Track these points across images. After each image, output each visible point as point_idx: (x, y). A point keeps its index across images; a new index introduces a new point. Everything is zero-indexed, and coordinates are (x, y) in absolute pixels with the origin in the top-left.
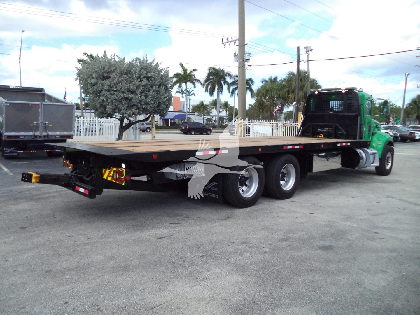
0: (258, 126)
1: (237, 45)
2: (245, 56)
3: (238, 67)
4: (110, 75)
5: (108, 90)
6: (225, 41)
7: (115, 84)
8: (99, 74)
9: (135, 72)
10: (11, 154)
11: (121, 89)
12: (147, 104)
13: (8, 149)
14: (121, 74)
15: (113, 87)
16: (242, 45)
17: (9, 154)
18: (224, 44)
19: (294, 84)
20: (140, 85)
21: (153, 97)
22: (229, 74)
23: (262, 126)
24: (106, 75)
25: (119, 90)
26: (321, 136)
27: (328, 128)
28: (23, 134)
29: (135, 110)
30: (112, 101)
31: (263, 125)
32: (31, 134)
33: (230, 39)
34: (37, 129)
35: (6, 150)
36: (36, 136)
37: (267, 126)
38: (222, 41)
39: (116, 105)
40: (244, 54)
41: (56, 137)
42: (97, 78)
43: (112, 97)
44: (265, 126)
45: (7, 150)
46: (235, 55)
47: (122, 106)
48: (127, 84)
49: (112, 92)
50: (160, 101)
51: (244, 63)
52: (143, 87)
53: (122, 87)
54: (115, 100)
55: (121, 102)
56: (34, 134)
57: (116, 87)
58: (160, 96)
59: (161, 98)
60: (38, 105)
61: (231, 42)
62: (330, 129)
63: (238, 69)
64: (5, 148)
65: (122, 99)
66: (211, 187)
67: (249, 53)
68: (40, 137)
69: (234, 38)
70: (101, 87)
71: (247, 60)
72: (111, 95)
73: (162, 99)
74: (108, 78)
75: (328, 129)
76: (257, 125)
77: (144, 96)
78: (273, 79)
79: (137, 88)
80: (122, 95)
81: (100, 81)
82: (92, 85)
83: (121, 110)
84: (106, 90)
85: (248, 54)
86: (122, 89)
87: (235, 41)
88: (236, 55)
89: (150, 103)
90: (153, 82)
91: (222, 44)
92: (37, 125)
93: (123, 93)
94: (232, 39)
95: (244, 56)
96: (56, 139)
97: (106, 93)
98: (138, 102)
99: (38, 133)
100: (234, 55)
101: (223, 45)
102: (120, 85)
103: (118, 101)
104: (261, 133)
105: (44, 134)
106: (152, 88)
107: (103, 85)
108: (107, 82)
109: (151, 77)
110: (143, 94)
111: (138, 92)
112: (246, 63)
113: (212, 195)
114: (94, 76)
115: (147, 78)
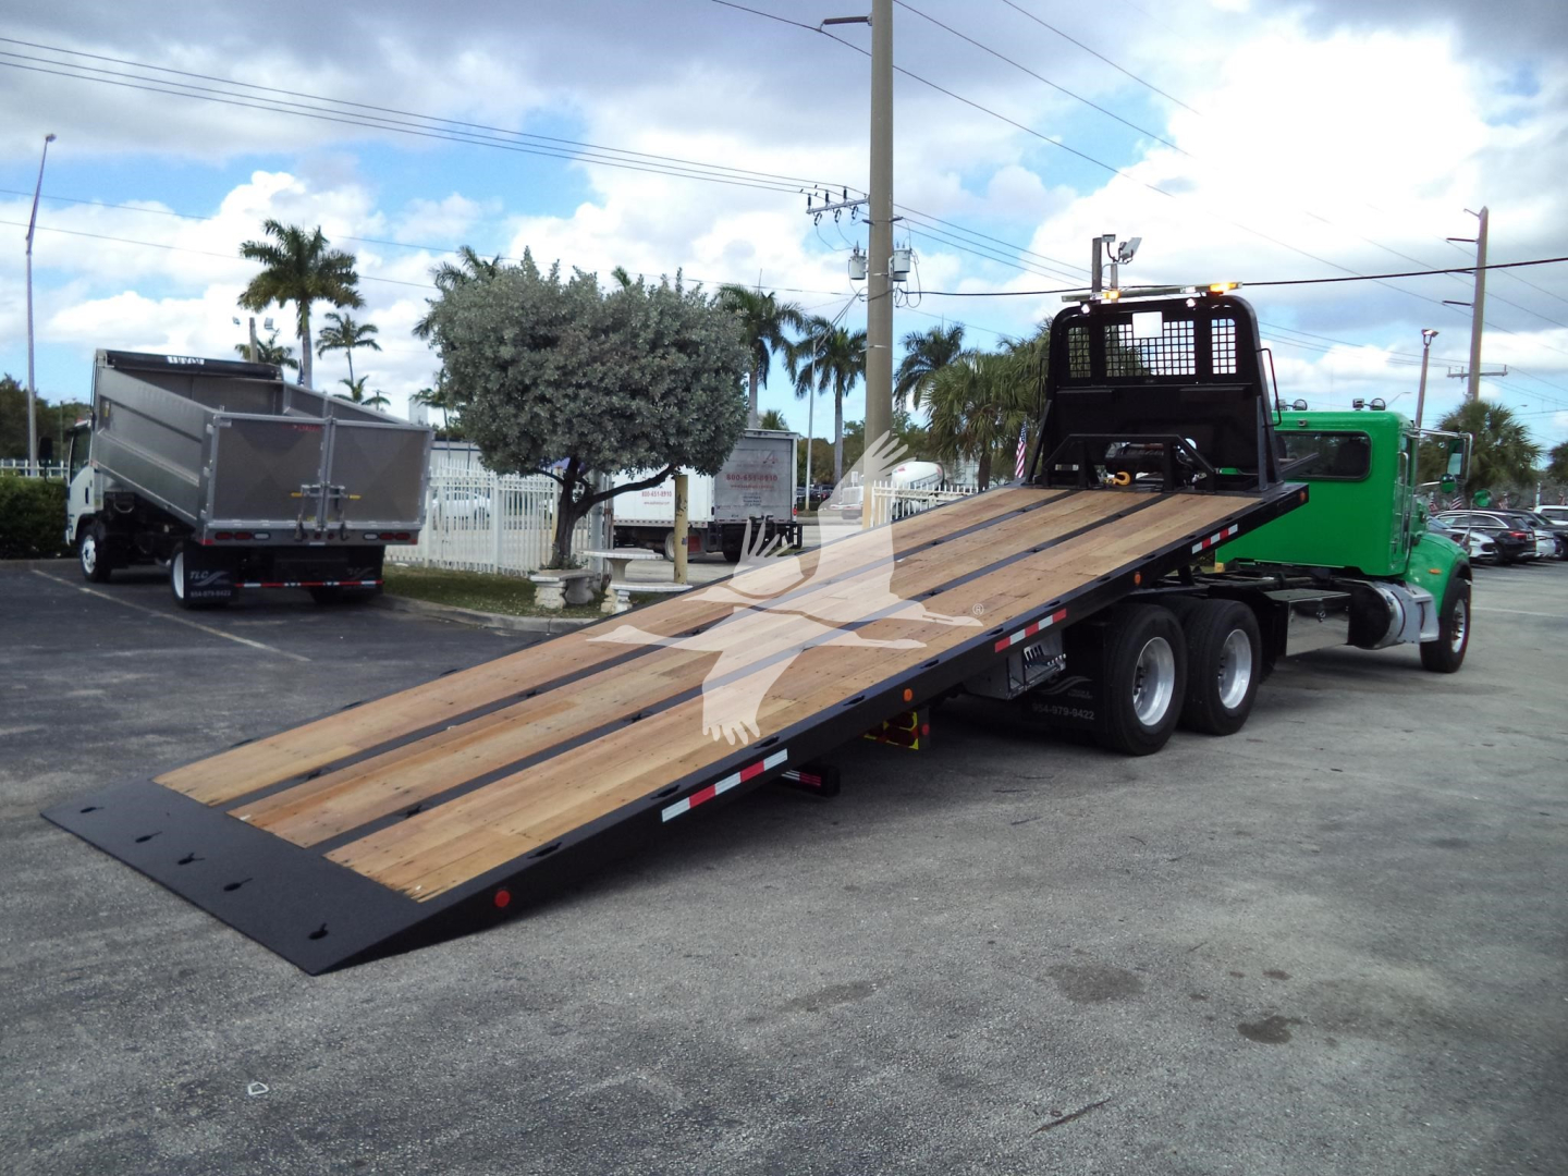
1: (866, 221)
2: (892, 261)
3: (865, 298)
4: (556, 331)
5: (556, 385)
6: (818, 203)
7: (580, 365)
8: (523, 329)
9: (645, 326)
10: (213, 593)
11: (602, 380)
12: (683, 432)
13: (202, 576)
14: (596, 332)
15: (573, 372)
16: (882, 221)
17: (205, 594)
18: (817, 213)
20: (661, 369)
21: (700, 408)
22: (792, 315)
24: (542, 331)
25: (595, 383)
28: (266, 524)
29: (646, 451)
30: (569, 421)
32: (292, 524)
33: (836, 199)
34: (309, 506)
35: (197, 577)
36: (304, 533)
38: (809, 204)
39: (582, 434)
40: (891, 252)
41: (367, 536)
42: (515, 342)
43: (572, 405)
45: (200, 580)
46: (857, 255)
47: (603, 440)
48: (621, 366)
49: (570, 391)
50: (722, 422)
51: (889, 282)
52: (673, 377)
53: (605, 374)
54: (578, 416)
55: (600, 424)
56: (301, 525)
57: (585, 375)
58: (721, 405)
59: (721, 414)
60: (318, 426)
61: (842, 209)
63: (866, 303)
64: (193, 573)
65: (604, 412)
66: (1068, 690)
67: (907, 248)
68: (318, 536)
69: (852, 196)
70: (532, 372)
71: (899, 276)
72: (567, 401)
73: (727, 415)
74: (550, 342)
77: (675, 405)
78: (945, 333)
79: (657, 377)
80: (605, 401)
81: (527, 355)
82: (493, 363)
83: (599, 451)
84: (549, 383)
85: (906, 252)
86: (607, 380)
87: (854, 207)
88: (861, 254)
89: (692, 428)
90: (701, 359)
91: (809, 212)
92: (314, 495)
93: (608, 392)
94: (845, 197)
95: (890, 259)
96: (363, 543)
97: (549, 392)
98: (656, 427)
99: (311, 524)
100: (853, 254)
101: (812, 217)
102: (597, 365)
103: (590, 421)
105: (333, 525)
106: (699, 380)
107: (539, 366)
108: (553, 358)
109: (697, 344)
110: (672, 400)
111: (658, 391)
112: (895, 284)
113: (1070, 710)
114: (508, 334)
115: (683, 346)
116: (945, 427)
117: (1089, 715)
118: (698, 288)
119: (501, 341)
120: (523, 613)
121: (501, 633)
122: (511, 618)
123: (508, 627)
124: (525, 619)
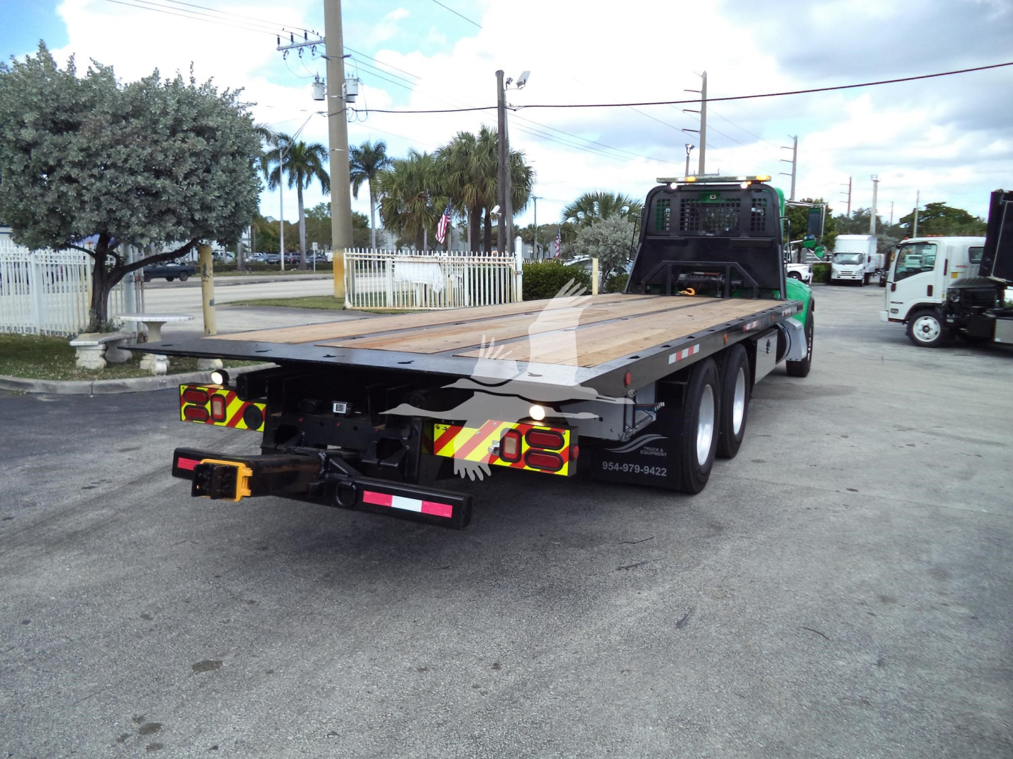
0: (407, 265)
1: (324, 57)
2: (345, 87)
3: (326, 114)
4: (77, 117)
5: (80, 165)
6: (285, 42)
7: (104, 146)
8: (42, 114)
9: (165, 113)
11: (126, 161)
12: (206, 208)
14: (116, 118)
15: (97, 154)
16: (335, 57)
18: (285, 50)
19: (474, 161)
20: (183, 151)
21: (221, 187)
22: (263, 131)
23: (416, 265)
24: (64, 117)
25: (120, 164)
26: (690, 292)
27: (703, 273)
29: (174, 225)
30: (96, 199)
31: (418, 262)
33: (299, 40)
37: (431, 265)
38: (279, 43)
39: (110, 211)
40: (343, 80)
42: (36, 125)
43: (98, 184)
44: (426, 265)
46: (318, 82)
47: (131, 216)
48: (143, 149)
49: (95, 171)
50: (241, 199)
51: (343, 103)
52: (194, 159)
53: (129, 155)
54: (106, 194)
55: (127, 201)
57: (109, 156)
58: (240, 184)
59: (240, 192)
61: (304, 47)
62: (707, 273)
63: (327, 118)
65: (130, 190)
66: (642, 448)
67: (355, 78)
69: (312, 38)
70: (56, 154)
71: (350, 98)
72: (93, 181)
73: (245, 193)
74: (73, 127)
75: (705, 276)
76: (402, 264)
77: (198, 184)
78: (372, 146)
79: (179, 159)
80: (131, 180)
81: (49, 138)
82: (16, 146)
83: (128, 226)
84: (74, 165)
85: (355, 80)
86: (130, 162)
87: (313, 46)
88: (321, 81)
89: (214, 204)
90: (218, 144)
91: (279, 49)
93: (132, 172)
94: (306, 38)
95: (343, 85)
97: (74, 173)
98: (182, 204)
100: (315, 81)
101: (281, 53)
102: (120, 147)
103: (117, 198)
104: (416, 282)
106: (217, 163)
107: (63, 148)
108: (76, 141)
109: (213, 130)
110: (194, 179)
111: (181, 171)
112: (348, 105)
113: (642, 468)
114: (29, 117)
115: (200, 131)
116: (392, 207)
117: (661, 472)
118: (210, 81)
119: (22, 124)
120: (66, 377)
121: (43, 399)
122: (53, 383)
123: (51, 392)
124: (66, 383)
